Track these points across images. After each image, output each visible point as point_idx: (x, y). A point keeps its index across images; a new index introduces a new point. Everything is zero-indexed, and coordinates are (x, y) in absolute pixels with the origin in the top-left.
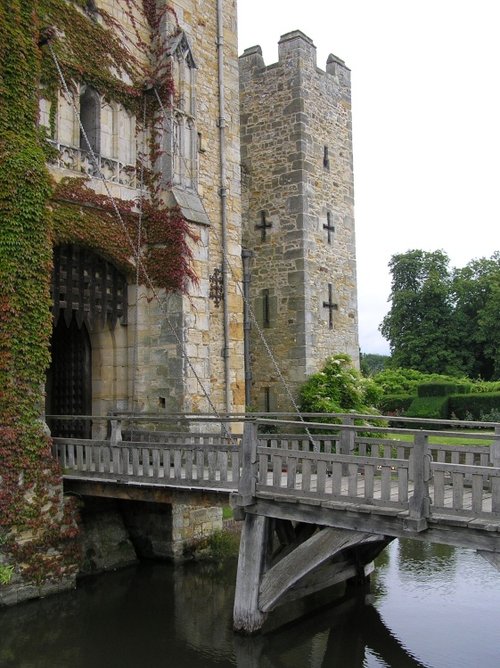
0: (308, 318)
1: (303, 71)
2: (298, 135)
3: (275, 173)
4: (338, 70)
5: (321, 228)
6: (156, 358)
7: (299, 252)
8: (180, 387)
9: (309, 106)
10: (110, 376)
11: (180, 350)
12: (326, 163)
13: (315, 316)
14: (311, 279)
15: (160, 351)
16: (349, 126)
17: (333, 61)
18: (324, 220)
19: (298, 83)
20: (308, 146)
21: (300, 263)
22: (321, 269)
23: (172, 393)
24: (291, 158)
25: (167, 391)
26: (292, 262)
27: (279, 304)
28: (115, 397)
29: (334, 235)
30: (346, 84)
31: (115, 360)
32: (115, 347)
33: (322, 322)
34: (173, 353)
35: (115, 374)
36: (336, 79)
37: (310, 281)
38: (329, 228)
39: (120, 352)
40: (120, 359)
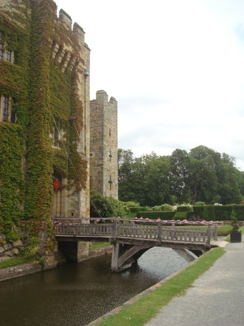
0: (104, 187)
1: (104, 104)
2: (102, 126)
3: (94, 137)
4: (114, 102)
5: (108, 156)
6: (70, 201)
7: (102, 165)
8: (79, 209)
9: (106, 116)
10: (55, 206)
11: (79, 199)
12: (110, 134)
13: (106, 186)
14: (105, 173)
15: (72, 199)
16: (117, 121)
17: (112, 99)
18: (109, 154)
19: (103, 108)
20: (105, 129)
21: (102, 168)
22: (108, 170)
23: (76, 211)
24: (100, 133)
25: (74, 211)
26: (99, 168)
27: (94, 182)
28: (57, 212)
29: (112, 158)
30: (116, 107)
31: (57, 201)
32: (57, 197)
33: (108, 188)
34: (76, 199)
35: (57, 205)
36: (113, 105)
37: (105, 174)
38: (110, 156)
39: (59, 199)
40: (59, 201)
